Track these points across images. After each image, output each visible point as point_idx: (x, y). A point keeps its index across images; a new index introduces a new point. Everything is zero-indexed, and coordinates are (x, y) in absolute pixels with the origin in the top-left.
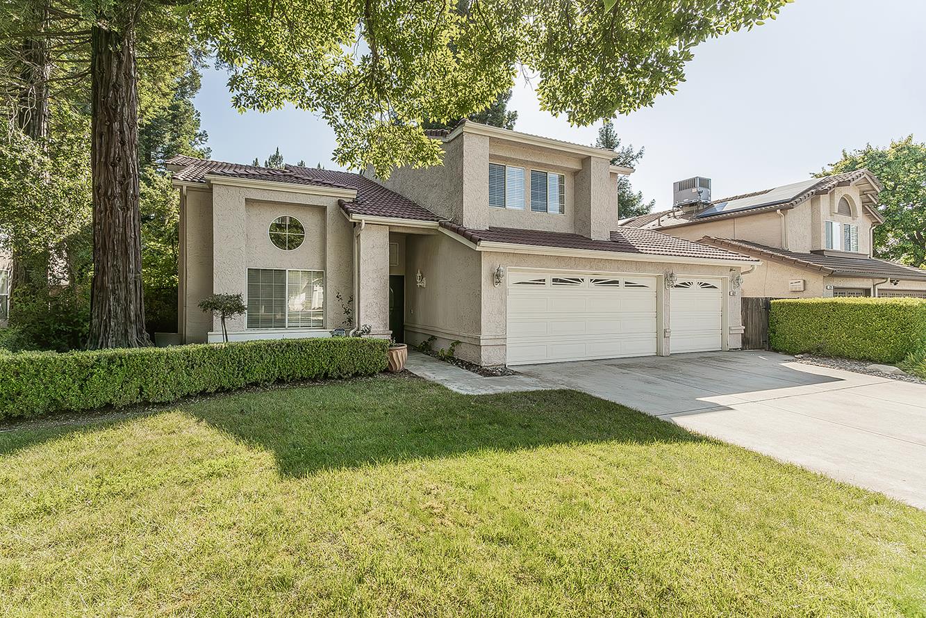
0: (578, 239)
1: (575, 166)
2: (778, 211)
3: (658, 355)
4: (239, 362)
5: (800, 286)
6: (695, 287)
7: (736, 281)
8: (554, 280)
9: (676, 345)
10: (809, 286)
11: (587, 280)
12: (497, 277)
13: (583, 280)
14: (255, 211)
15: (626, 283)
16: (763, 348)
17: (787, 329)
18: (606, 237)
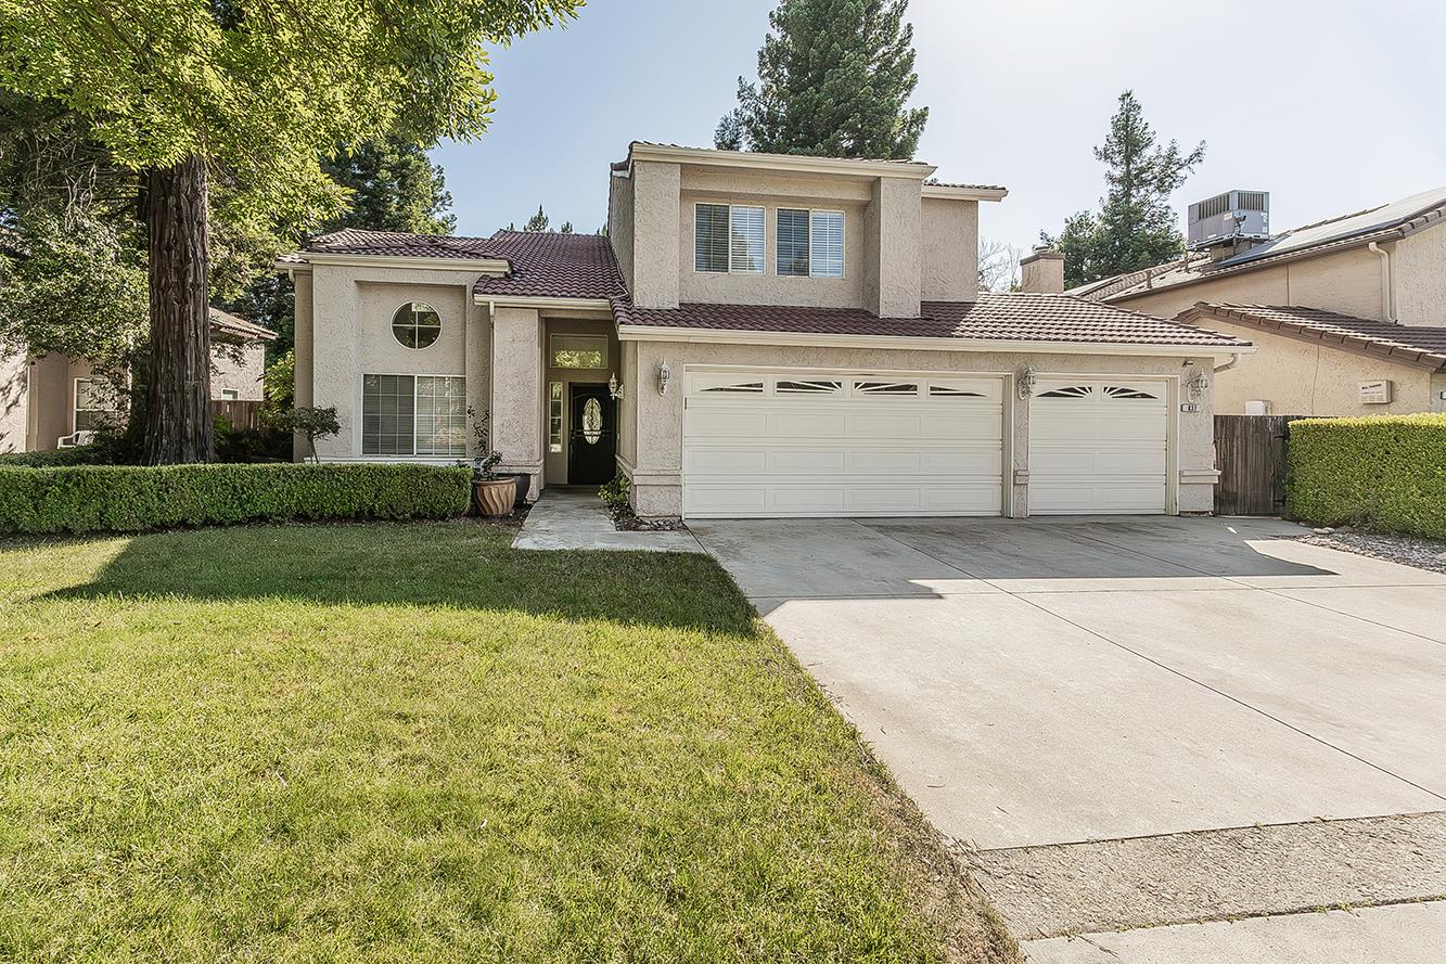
0: (861, 318)
1: (858, 195)
2: (1372, 246)
3: (1004, 515)
4: (235, 488)
5: (1382, 394)
6: (1098, 395)
7: (1195, 383)
8: (781, 385)
9: (1042, 498)
10: (1402, 393)
11: (848, 383)
12: (658, 379)
13: (839, 384)
14: (372, 297)
15: (932, 389)
16: (1277, 515)
17: (1312, 479)
18: (912, 310)
